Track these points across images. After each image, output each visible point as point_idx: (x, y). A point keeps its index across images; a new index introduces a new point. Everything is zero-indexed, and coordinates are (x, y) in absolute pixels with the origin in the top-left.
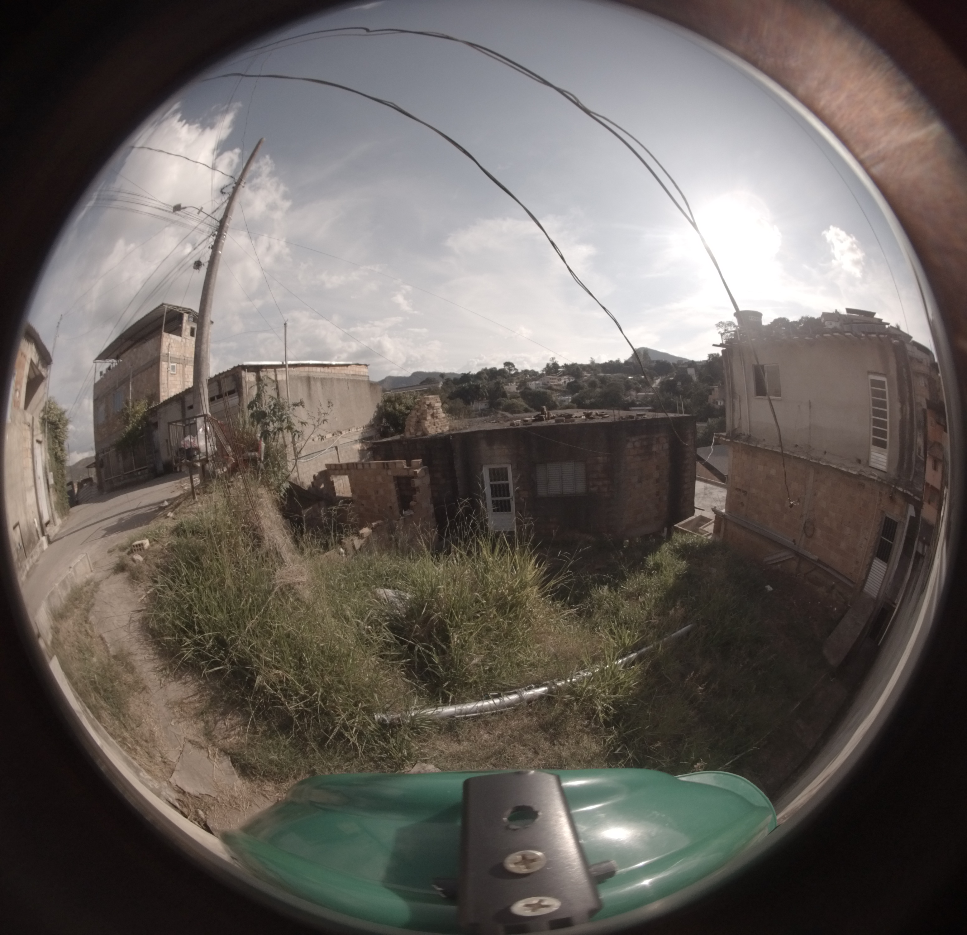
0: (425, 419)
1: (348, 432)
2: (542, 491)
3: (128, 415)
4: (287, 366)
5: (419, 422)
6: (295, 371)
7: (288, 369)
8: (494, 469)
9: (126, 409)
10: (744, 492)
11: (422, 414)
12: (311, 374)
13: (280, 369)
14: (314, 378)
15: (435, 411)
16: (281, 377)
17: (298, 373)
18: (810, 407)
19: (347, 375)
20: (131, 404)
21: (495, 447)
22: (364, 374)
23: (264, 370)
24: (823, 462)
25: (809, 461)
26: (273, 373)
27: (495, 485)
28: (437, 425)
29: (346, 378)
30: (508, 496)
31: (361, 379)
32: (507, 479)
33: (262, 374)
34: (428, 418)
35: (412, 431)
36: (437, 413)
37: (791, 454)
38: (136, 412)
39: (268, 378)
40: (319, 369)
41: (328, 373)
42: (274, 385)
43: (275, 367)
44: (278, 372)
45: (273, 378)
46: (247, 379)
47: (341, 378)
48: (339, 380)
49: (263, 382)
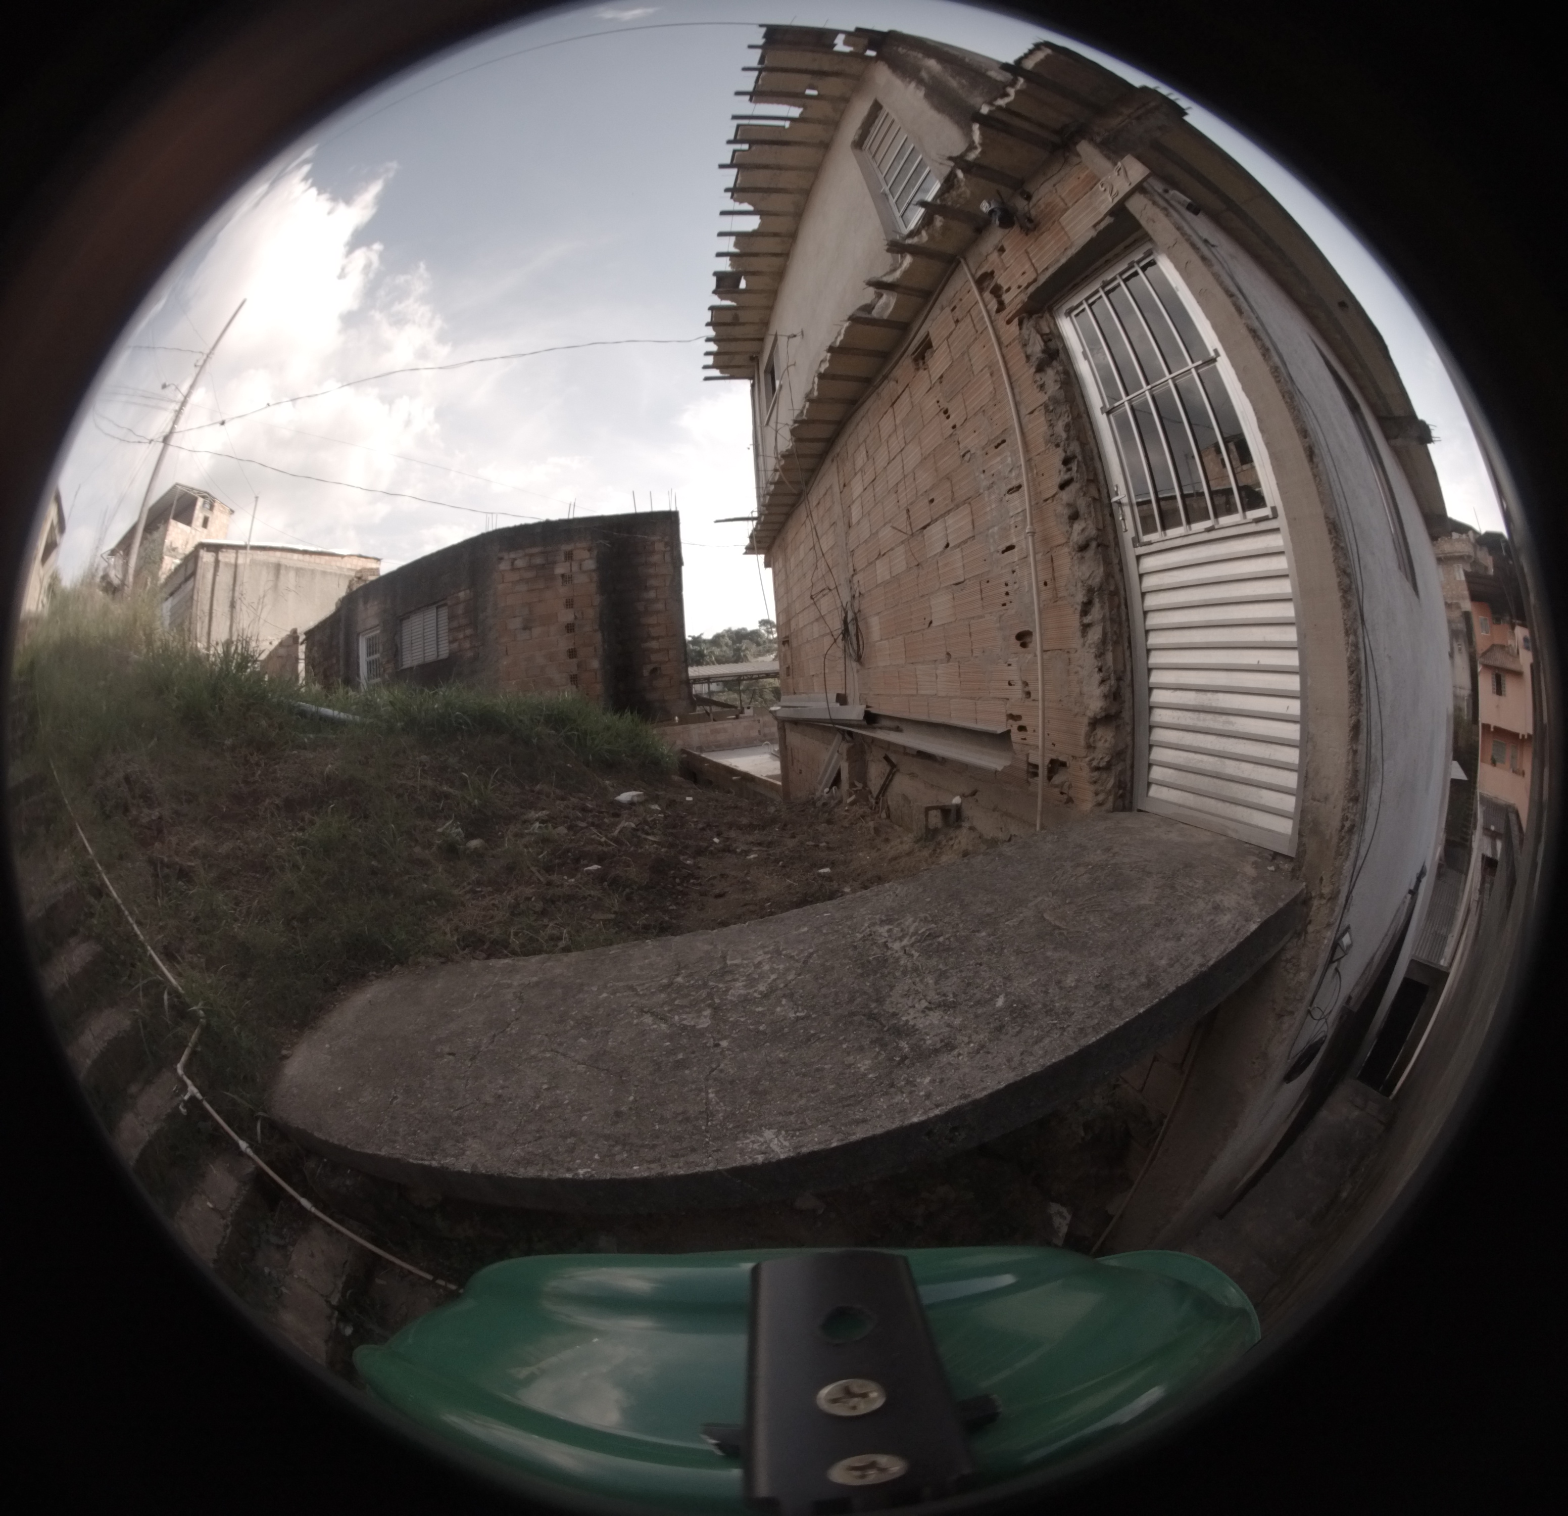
4: (248, 548)
6: (261, 556)
7: (249, 551)
12: (283, 562)
13: (244, 551)
14: (287, 568)
17: (264, 558)
19: (341, 568)
23: (223, 550)
26: (235, 554)
33: (221, 555)
39: (227, 560)
40: (296, 556)
41: (309, 562)
42: (233, 570)
43: (236, 548)
44: (240, 555)
45: (233, 561)
46: (204, 560)
47: (329, 570)
48: (324, 573)
49: (221, 566)
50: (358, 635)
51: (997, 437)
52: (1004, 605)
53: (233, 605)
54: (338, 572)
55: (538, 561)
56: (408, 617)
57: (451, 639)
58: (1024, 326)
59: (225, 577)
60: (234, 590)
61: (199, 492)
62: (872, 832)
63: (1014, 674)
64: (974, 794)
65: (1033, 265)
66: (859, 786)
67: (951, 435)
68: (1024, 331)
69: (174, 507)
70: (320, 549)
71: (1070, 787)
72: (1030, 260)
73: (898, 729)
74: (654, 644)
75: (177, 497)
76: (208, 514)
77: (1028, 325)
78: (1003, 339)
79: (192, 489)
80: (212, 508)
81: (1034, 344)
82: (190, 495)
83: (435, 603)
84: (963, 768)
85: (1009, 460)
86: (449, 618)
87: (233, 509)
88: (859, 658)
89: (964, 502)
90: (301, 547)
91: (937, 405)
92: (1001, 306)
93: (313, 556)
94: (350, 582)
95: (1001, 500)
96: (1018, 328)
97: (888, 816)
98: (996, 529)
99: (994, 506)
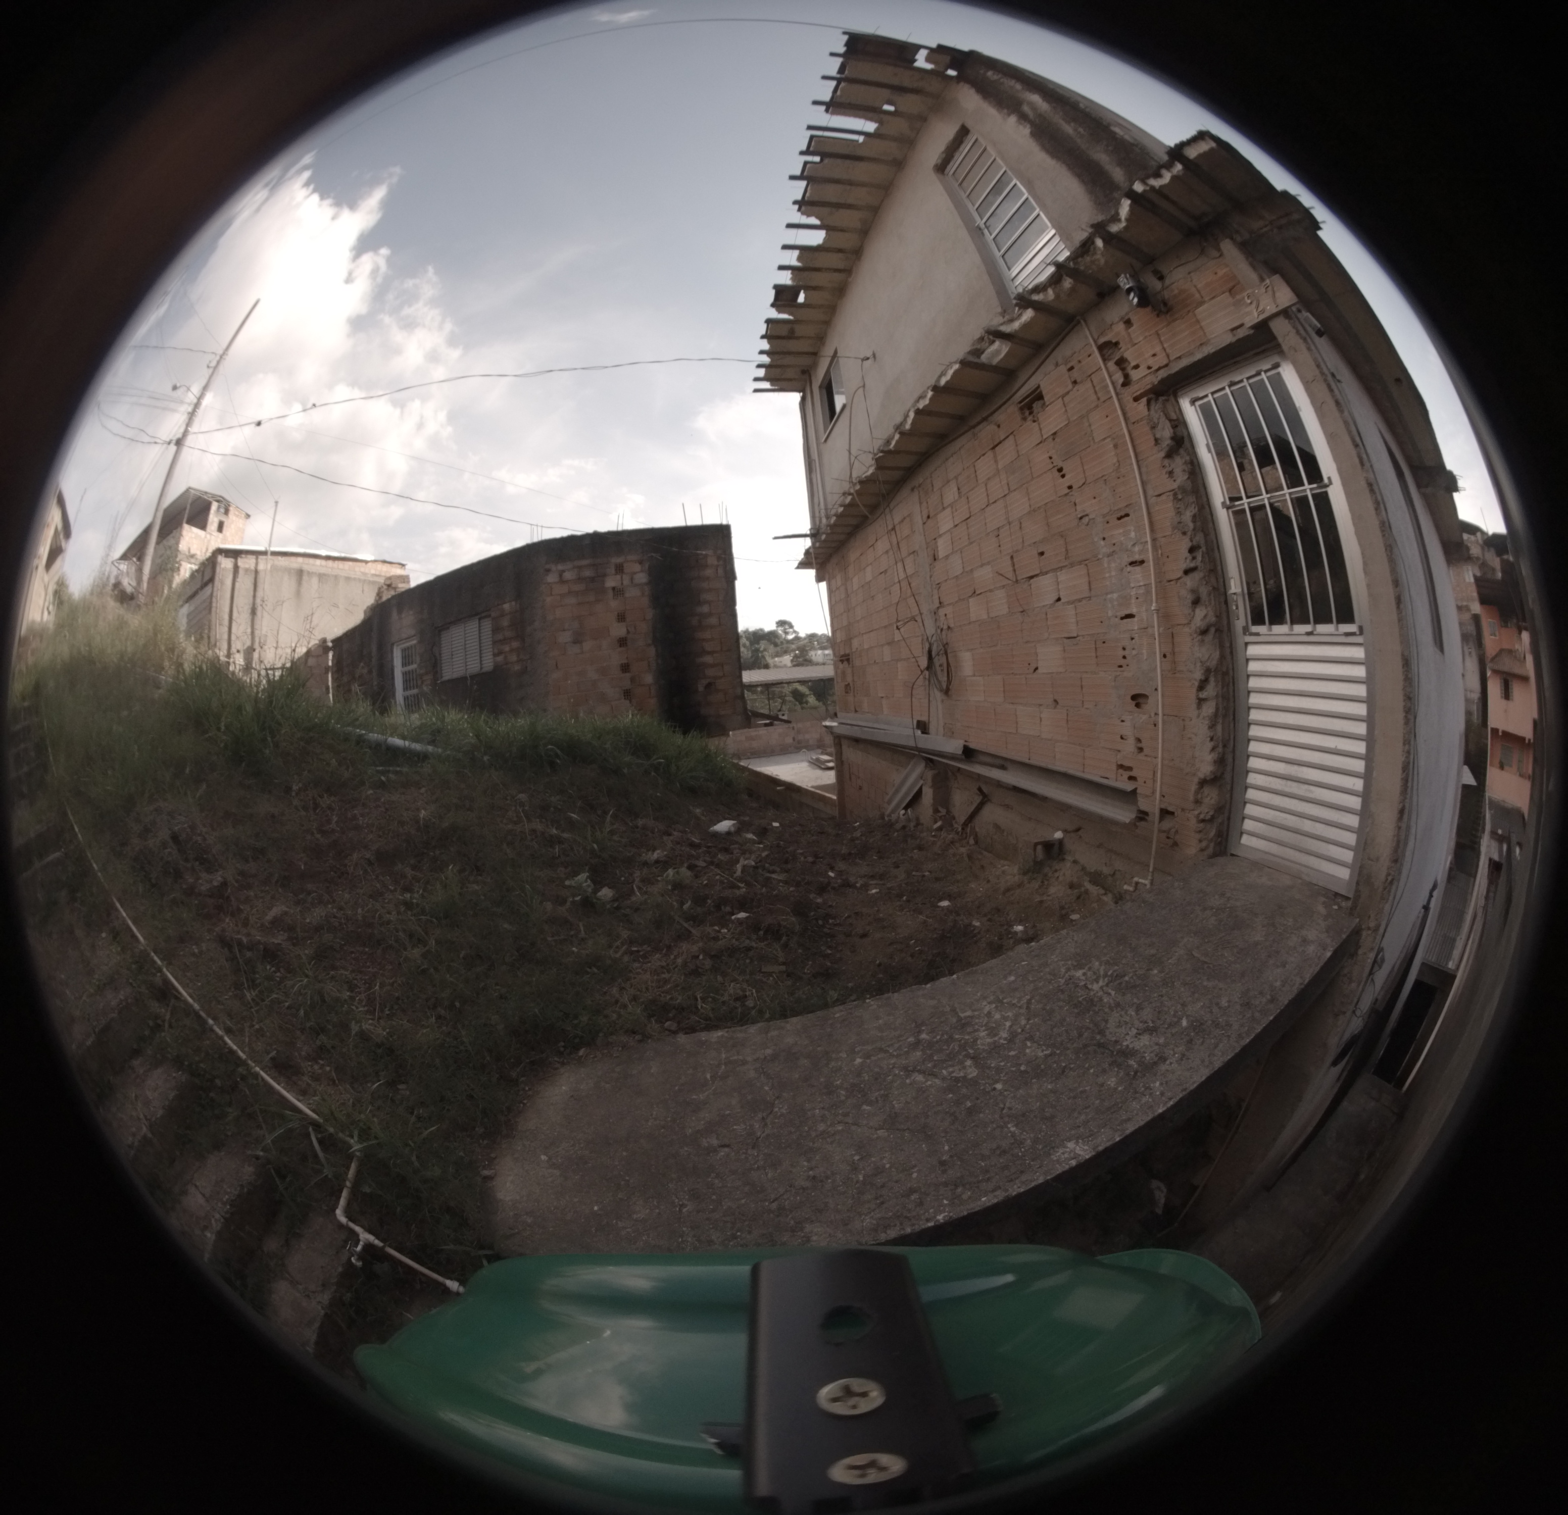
4: (269, 553)
6: (282, 561)
7: (269, 557)
12: (305, 567)
13: (264, 557)
14: (309, 573)
16: (263, 566)
17: (287, 564)
19: (364, 574)
23: (243, 556)
26: (254, 560)
33: (240, 560)
39: (247, 566)
40: (318, 562)
41: (332, 568)
42: (253, 576)
43: (256, 553)
44: (259, 560)
45: (253, 567)
46: (223, 566)
47: (353, 576)
48: (348, 579)
49: (241, 572)
50: (393, 644)
51: (1119, 510)
52: (1120, 666)
53: (253, 612)
54: (363, 578)
55: (588, 573)
56: (448, 628)
57: (496, 651)
58: (1152, 407)
59: (244, 584)
60: (254, 596)
61: (214, 496)
62: (966, 859)
63: (1127, 729)
64: (1078, 830)
65: (1165, 349)
66: (943, 811)
67: (1066, 495)
68: (1152, 412)
69: (187, 511)
70: (343, 555)
71: (1177, 832)
72: (1161, 342)
73: (1003, 768)
74: (708, 659)
75: (190, 501)
76: (223, 518)
77: (1156, 407)
78: (1129, 415)
79: (206, 493)
80: (227, 512)
81: (1163, 429)
82: (205, 500)
83: (477, 614)
84: (1064, 808)
85: (1133, 534)
86: (493, 631)
87: (249, 513)
88: (947, 692)
89: (1080, 563)
90: (323, 553)
91: (1049, 461)
92: (1127, 383)
93: (336, 562)
94: (380, 589)
95: (1122, 570)
96: (1146, 407)
97: (976, 842)
98: (1115, 596)
99: (1113, 573)
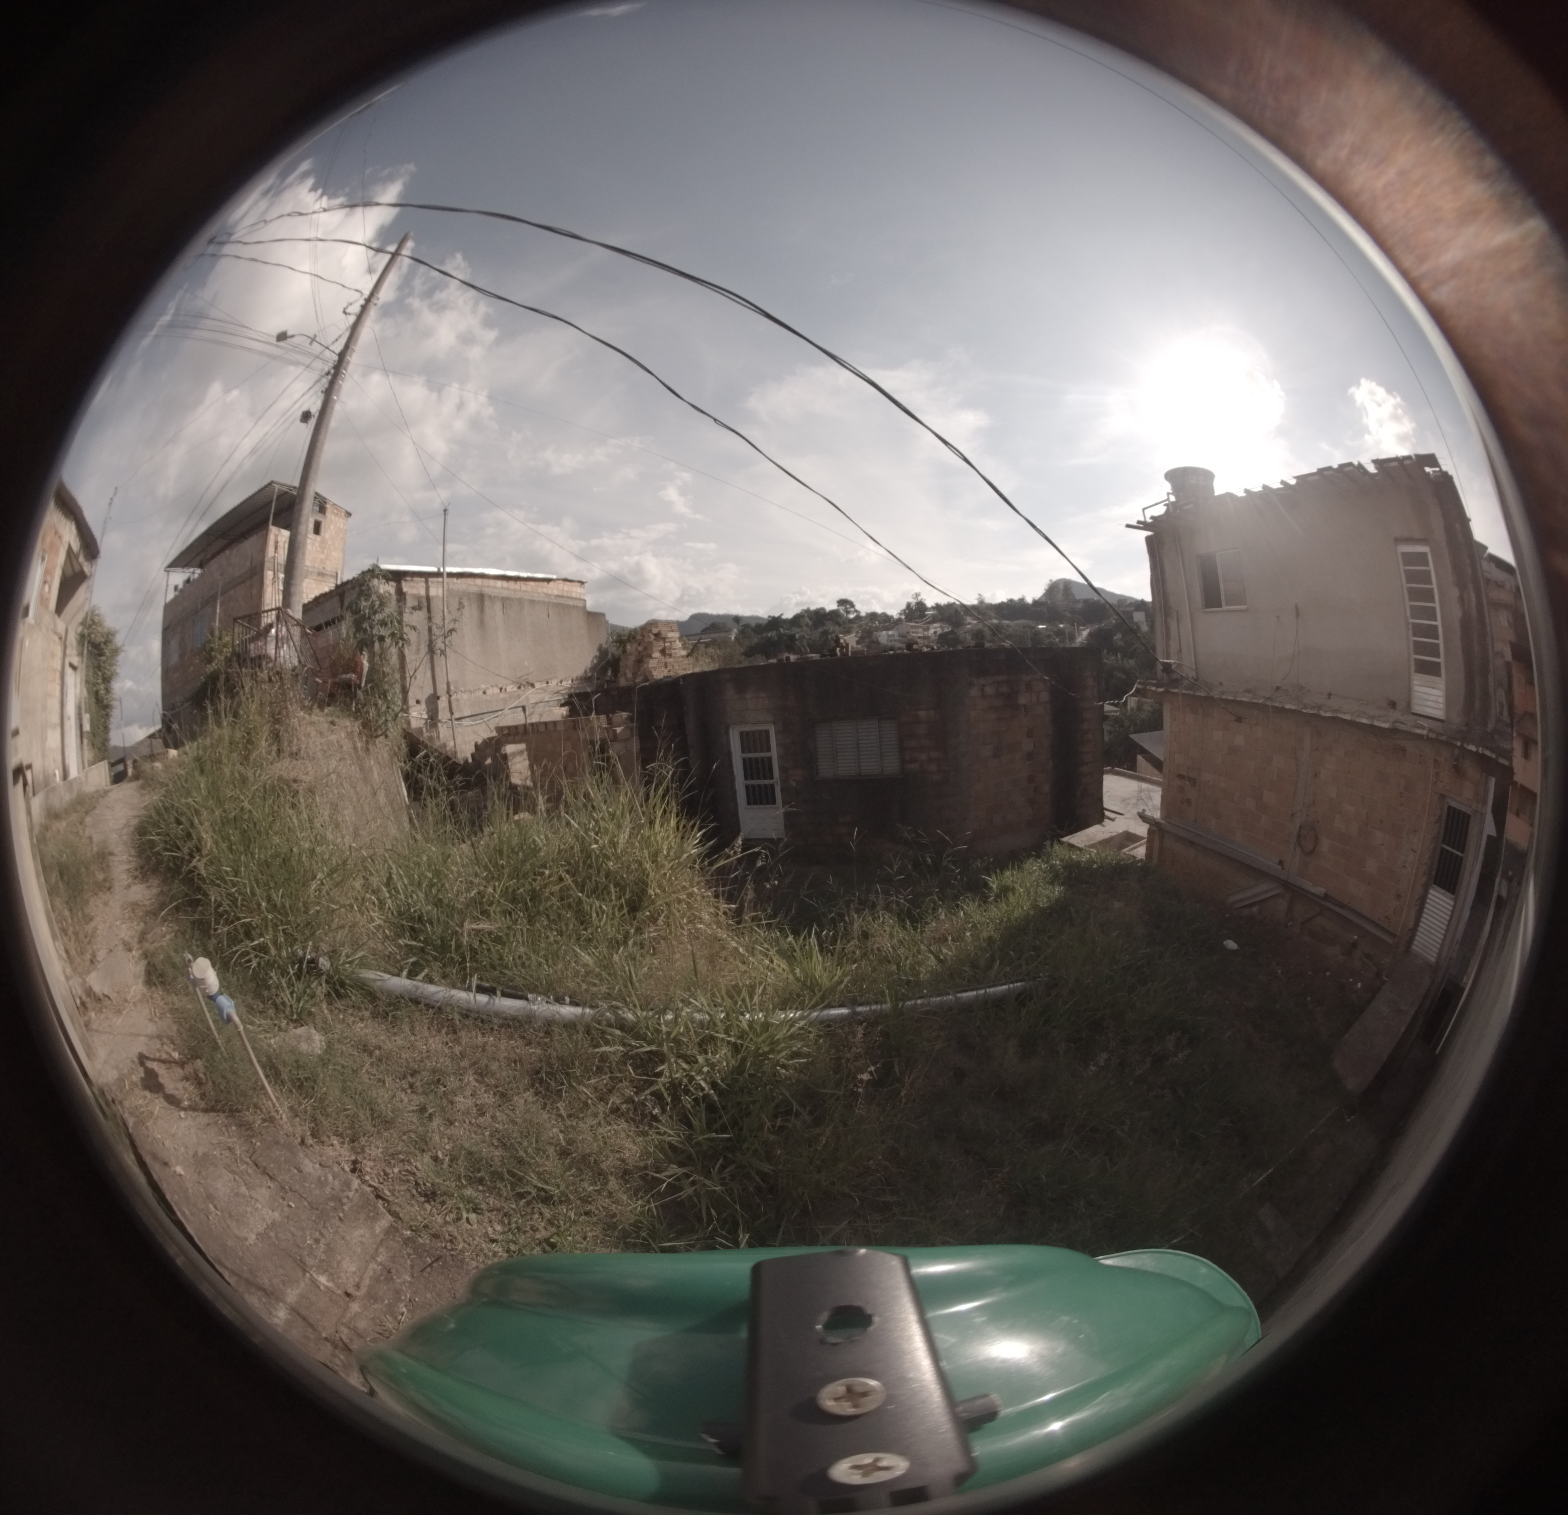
0: (650, 656)
1: (545, 685)
2: (825, 769)
3: (212, 649)
4: (445, 575)
5: (640, 661)
6: (460, 584)
7: (446, 579)
8: (748, 733)
9: (209, 642)
10: (1190, 779)
11: (645, 649)
12: (486, 591)
13: (435, 579)
14: (490, 596)
15: (667, 644)
16: (435, 591)
17: (464, 587)
18: (1298, 614)
19: (547, 595)
20: (217, 633)
21: (748, 696)
22: (578, 596)
23: (409, 579)
24: (1326, 712)
25: (1301, 712)
26: (424, 585)
27: (750, 759)
28: (669, 667)
29: (546, 600)
30: (772, 777)
31: (571, 603)
32: (769, 750)
33: (406, 587)
34: (654, 656)
35: (629, 675)
36: (670, 649)
37: (1268, 703)
38: (225, 646)
39: (415, 591)
40: (500, 584)
41: (515, 590)
42: (425, 603)
43: (426, 576)
44: (431, 584)
45: (423, 592)
47: (537, 599)
48: (532, 602)
49: (408, 598)
53: (430, 650)
59: (414, 612)
60: (430, 630)
75: (273, 497)
79: (292, 488)
90: (508, 573)
93: (522, 583)
